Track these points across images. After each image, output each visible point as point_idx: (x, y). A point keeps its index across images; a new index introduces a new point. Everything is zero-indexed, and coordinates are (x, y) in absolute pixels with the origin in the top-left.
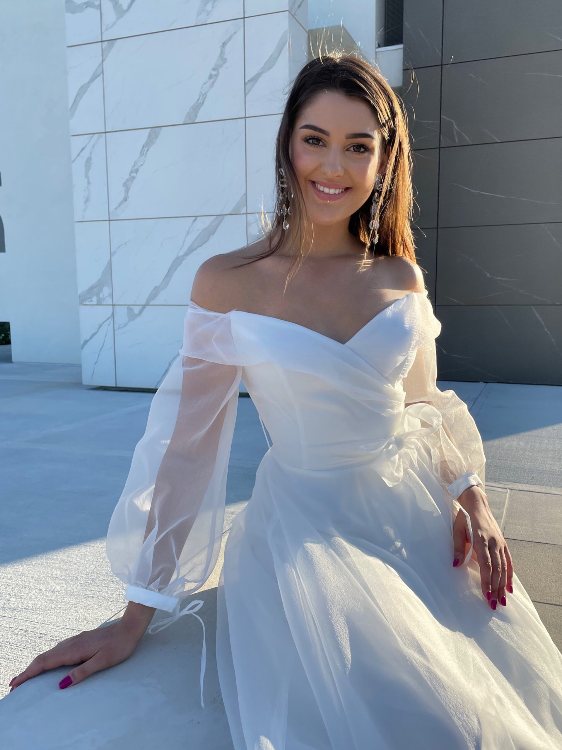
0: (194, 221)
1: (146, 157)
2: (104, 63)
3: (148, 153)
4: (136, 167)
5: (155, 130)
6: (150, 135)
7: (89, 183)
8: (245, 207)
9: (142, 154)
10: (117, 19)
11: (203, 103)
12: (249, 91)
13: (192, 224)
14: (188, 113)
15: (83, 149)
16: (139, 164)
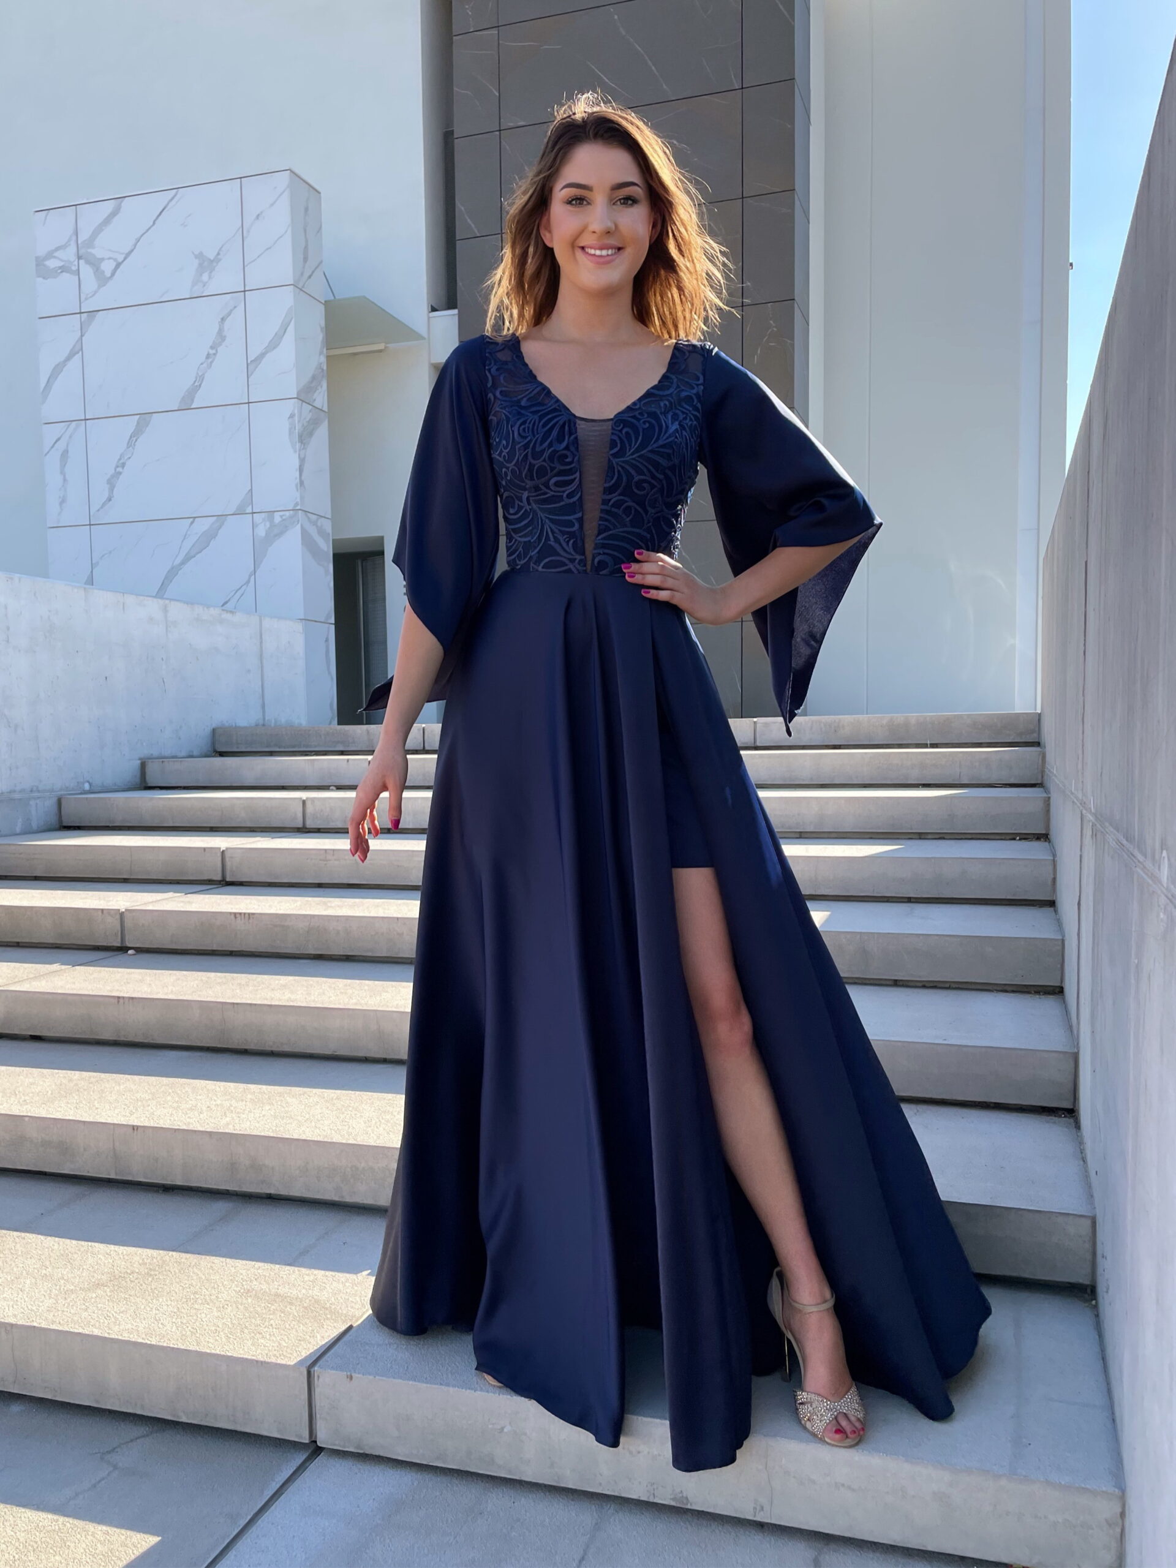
0: (192, 523)
1: (134, 449)
2: (83, 338)
3: (137, 443)
4: (121, 461)
5: (145, 418)
6: (138, 423)
7: (65, 480)
8: (251, 506)
9: (130, 444)
10: (100, 287)
11: (200, 385)
12: (252, 373)
13: (190, 527)
14: (184, 397)
15: (58, 439)
16: (126, 458)
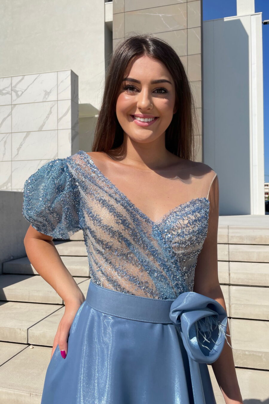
0: (41, 161)
2: (12, 111)
4: (21, 144)
5: (28, 133)
9: (24, 139)
10: (17, 98)
11: (45, 124)
12: (59, 122)
14: (39, 128)
15: (4, 138)
